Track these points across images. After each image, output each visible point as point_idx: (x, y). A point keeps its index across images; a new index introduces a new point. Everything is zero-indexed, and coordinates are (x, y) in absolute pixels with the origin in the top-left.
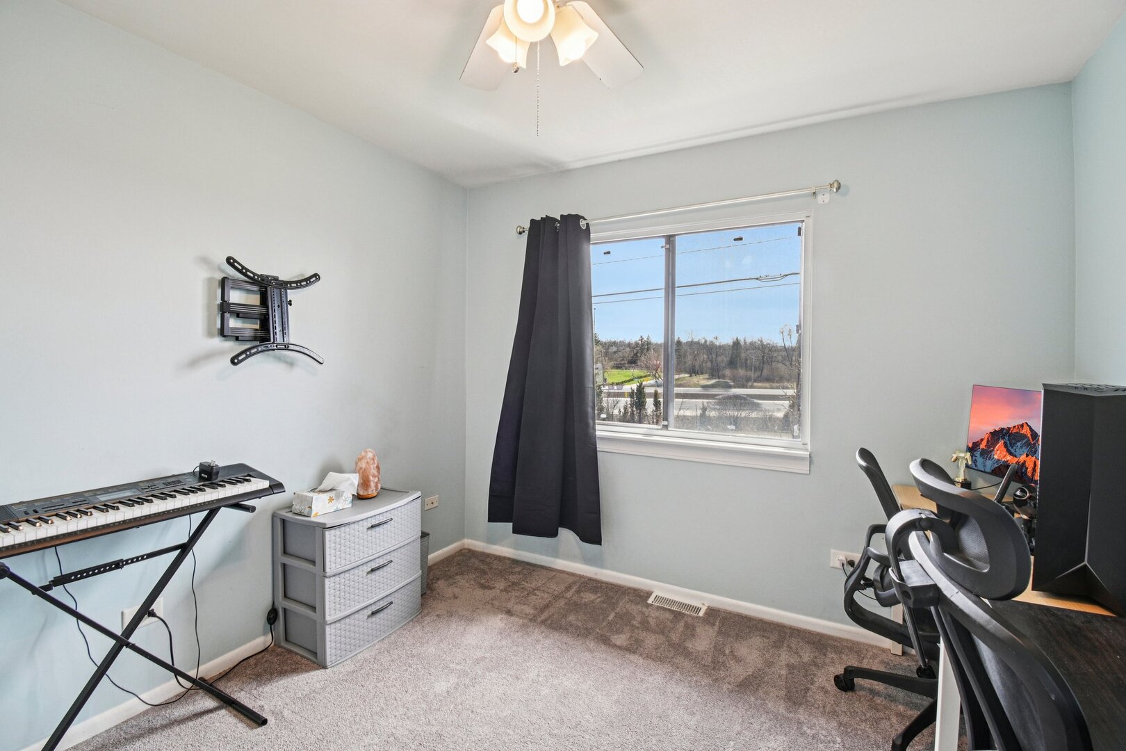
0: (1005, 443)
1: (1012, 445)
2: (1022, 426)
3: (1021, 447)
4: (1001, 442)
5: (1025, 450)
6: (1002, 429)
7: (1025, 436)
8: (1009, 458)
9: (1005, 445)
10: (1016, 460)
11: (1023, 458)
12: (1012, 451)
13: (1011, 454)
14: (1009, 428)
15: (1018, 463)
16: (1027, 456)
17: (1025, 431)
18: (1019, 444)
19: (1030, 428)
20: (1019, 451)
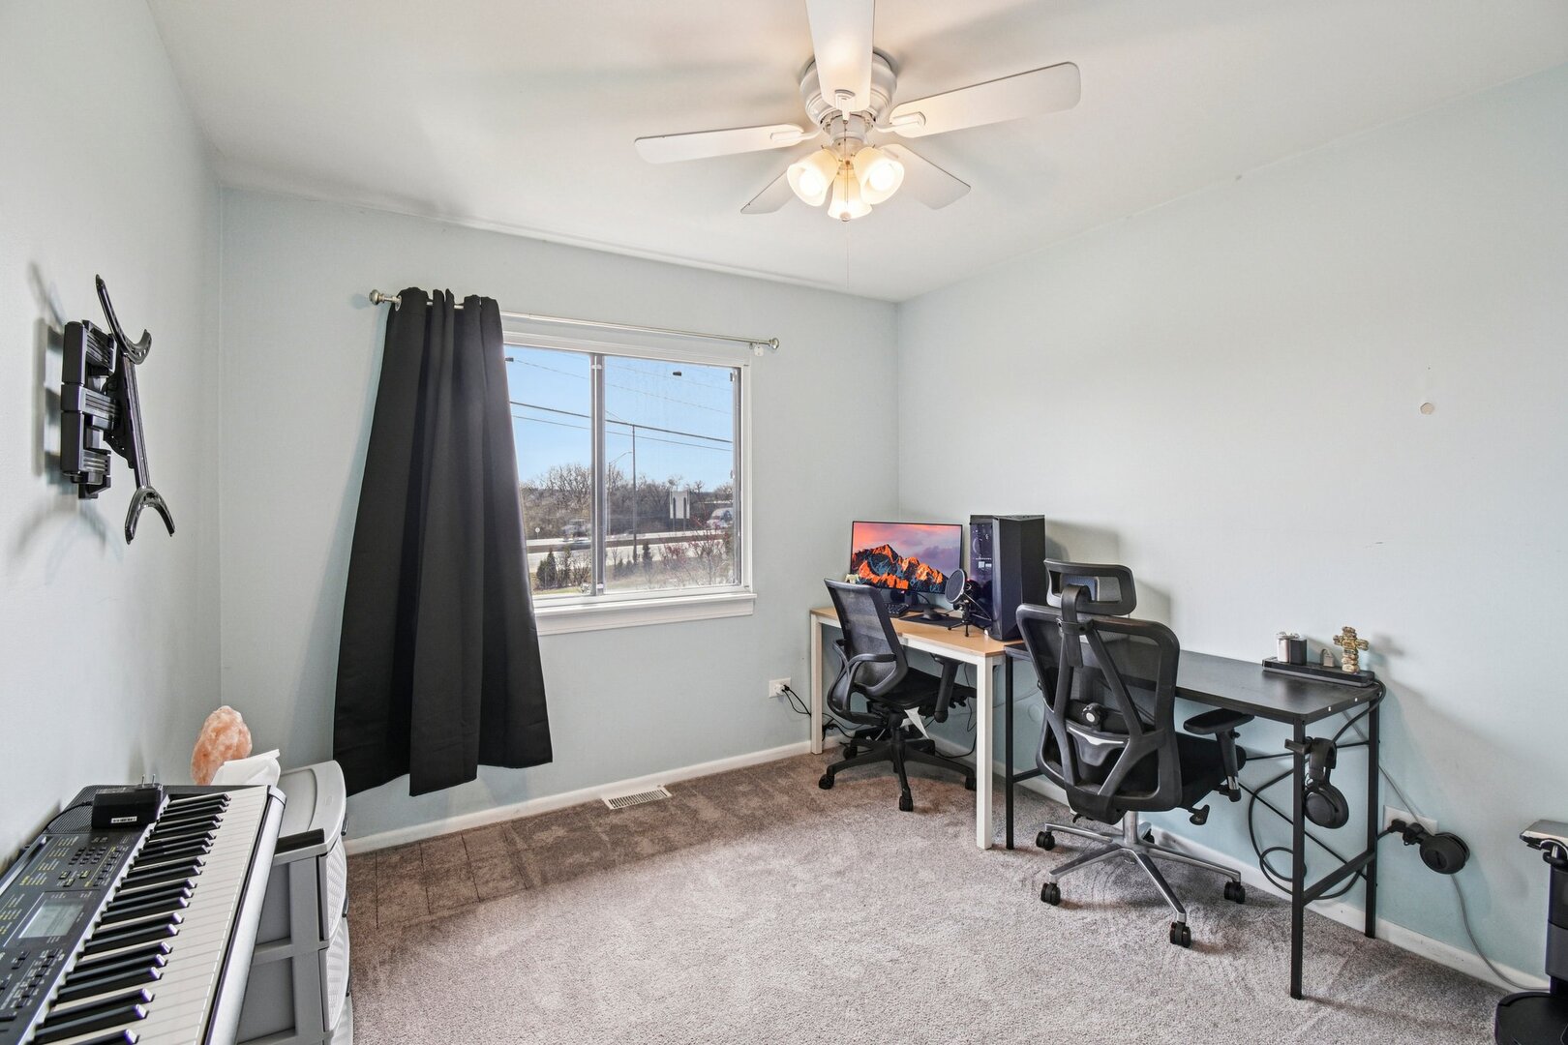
0: (869, 563)
1: (875, 565)
2: (884, 547)
3: (883, 567)
4: (865, 562)
5: (887, 569)
6: (866, 551)
7: (887, 557)
8: (872, 576)
9: (869, 565)
10: (879, 578)
11: (885, 576)
12: (875, 570)
13: (874, 573)
14: (872, 550)
15: (880, 581)
16: (889, 574)
17: (887, 552)
18: (881, 564)
19: (891, 549)
20: (881, 570)
